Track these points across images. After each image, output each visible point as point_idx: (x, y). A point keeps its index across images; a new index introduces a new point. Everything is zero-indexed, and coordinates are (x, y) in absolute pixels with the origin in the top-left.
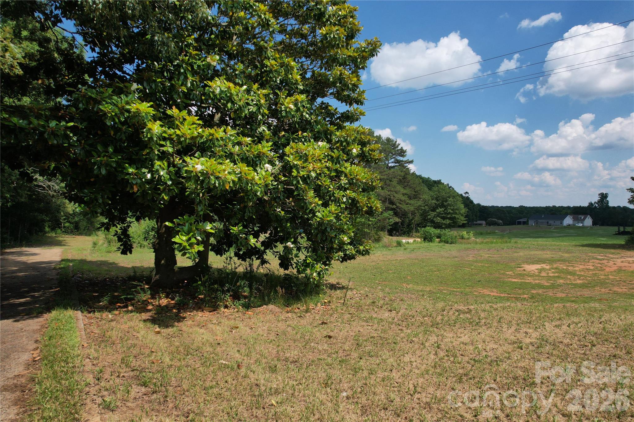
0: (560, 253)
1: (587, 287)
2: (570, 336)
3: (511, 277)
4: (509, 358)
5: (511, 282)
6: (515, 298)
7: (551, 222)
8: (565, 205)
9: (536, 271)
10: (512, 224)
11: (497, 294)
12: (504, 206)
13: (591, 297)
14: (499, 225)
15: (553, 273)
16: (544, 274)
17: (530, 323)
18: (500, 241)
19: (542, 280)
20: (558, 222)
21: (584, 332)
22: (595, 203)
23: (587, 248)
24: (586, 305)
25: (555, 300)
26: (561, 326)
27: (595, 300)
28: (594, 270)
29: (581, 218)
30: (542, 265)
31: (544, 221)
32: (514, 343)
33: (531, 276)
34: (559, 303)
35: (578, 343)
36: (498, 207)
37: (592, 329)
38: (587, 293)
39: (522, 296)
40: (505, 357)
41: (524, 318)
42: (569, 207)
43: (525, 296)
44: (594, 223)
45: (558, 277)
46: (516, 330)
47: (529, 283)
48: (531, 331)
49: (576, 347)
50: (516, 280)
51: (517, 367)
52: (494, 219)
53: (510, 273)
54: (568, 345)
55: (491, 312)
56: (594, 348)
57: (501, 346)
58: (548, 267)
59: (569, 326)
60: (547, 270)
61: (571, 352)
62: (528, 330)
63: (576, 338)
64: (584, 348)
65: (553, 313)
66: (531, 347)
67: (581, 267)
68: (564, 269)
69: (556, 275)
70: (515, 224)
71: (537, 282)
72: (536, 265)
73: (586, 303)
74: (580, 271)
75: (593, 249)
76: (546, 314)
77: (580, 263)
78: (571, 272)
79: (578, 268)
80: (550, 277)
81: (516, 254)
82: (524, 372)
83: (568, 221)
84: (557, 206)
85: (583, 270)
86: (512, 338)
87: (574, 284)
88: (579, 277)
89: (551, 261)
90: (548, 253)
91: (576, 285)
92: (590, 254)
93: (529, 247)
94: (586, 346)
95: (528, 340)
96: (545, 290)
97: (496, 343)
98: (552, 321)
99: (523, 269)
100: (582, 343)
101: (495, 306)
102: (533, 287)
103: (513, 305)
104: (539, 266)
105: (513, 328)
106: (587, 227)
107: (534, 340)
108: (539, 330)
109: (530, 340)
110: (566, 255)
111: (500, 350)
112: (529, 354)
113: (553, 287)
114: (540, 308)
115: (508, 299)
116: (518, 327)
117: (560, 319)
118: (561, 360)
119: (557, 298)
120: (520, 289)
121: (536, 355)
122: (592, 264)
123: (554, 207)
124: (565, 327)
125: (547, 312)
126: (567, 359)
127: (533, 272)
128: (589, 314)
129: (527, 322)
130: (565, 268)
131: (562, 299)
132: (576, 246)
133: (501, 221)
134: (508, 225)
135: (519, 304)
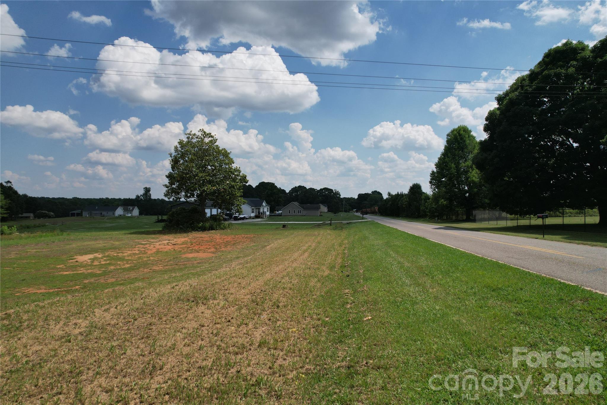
0: (112, 242)
1: (133, 269)
2: (117, 317)
3: (62, 270)
4: (55, 356)
5: (62, 275)
6: (65, 291)
7: (104, 213)
8: (117, 197)
9: (89, 261)
10: (66, 216)
11: (45, 291)
12: (56, 197)
13: (136, 278)
14: (50, 217)
15: (105, 260)
16: (96, 263)
17: (80, 313)
18: (51, 234)
19: (94, 268)
20: (110, 213)
21: (128, 310)
22: (141, 195)
23: (134, 236)
24: (132, 286)
25: (106, 286)
26: (109, 310)
27: (139, 280)
28: (139, 254)
29: (130, 209)
30: (95, 255)
31: (98, 212)
32: (62, 337)
33: (83, 267)
34: (109, 288)
35: (123, 321)
36: (48, 198)
37: (135, 306)
38: (133, 275)
39: (73, 288)
40: (51, 356)
41: (74, 309)
42: (120, 200)
43: (77, 287)
44: (141, 213)
45: (110, 264)
46: (64, 324)
47: (81, 273)
48: (80, 321)
49: (122, 325)
50: (67, 273)
51: (63, 362)
52: (44, 212)
53: (61, 266)
54: (114, 326)
55: (37, 311)
56: (136, 322)
57: (46, 345)
58: (100, 256)
59: (116, 308)
60: (100, 258)
61: (117, 331)
62: (78, 321)
63: (122, 317)
64: (128, 324)
65: (103, 299)
66: (80, 338)
67: (129, 252)
68: (114, 256)
69: (108, 262)
70: (69, 216)
71: (90, 271)
72: (88, 255)
73: (132, 283)
74: (128, 256)
75: (139, 236)
76: (96, 301)
77: (128, 249)
78: (120, 258)
79: (127, 253)
80: (102, 265)
81: (68, 247)
82: (71, 364)
83: (119, 211)
84: (110, 198)
85: (130, 255)
86: (61, 333)
87: (124, 269)
88: (127, 261)
89: (102, 250)
90: (101, 242)
91: (124, 270)
92: (136, 241)
93: (82, 239)
94: (130, 322)
95: (77, 331)
96: (97, 278)
97: (40, 344)
98: (101, 307)
99: (75, 260)
100: (127, 320)
101: (41, 304)
102: (86, 276)
103: (62, 299)
104: (91, 256)
105: (62, 323)
106: (135, 217)
107: (83, 330)
108: (88, 318)
109: (79, 330)
110: (117, 243)
111: (46, 350)
112: (77, 345)
113: (105, 274)
114: (91, 296)
115: (57, 294)
116: (67, 321)
117: (109, 303)
118: (108, 341)
119: (108, 284)
120: (71, 281)
121: (84, 343)
122: (137, 249)
123: (107, 199)
124: (113, 310)
125: (97, 299)
126: (113, 338)
127: (85, 262)
128: (133, 293)
129: (77, 313)
130: (115, 254)
131: (112, 284)
132: (125, 234)
133: (52, 213)
134: (61, 217)
135: (69, 297)
